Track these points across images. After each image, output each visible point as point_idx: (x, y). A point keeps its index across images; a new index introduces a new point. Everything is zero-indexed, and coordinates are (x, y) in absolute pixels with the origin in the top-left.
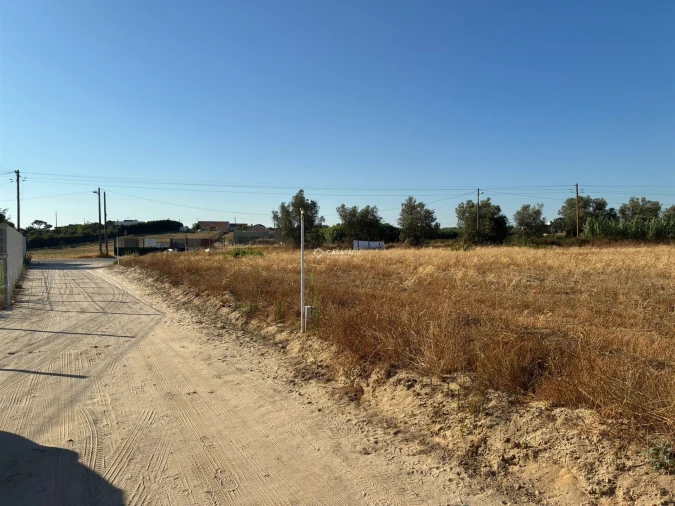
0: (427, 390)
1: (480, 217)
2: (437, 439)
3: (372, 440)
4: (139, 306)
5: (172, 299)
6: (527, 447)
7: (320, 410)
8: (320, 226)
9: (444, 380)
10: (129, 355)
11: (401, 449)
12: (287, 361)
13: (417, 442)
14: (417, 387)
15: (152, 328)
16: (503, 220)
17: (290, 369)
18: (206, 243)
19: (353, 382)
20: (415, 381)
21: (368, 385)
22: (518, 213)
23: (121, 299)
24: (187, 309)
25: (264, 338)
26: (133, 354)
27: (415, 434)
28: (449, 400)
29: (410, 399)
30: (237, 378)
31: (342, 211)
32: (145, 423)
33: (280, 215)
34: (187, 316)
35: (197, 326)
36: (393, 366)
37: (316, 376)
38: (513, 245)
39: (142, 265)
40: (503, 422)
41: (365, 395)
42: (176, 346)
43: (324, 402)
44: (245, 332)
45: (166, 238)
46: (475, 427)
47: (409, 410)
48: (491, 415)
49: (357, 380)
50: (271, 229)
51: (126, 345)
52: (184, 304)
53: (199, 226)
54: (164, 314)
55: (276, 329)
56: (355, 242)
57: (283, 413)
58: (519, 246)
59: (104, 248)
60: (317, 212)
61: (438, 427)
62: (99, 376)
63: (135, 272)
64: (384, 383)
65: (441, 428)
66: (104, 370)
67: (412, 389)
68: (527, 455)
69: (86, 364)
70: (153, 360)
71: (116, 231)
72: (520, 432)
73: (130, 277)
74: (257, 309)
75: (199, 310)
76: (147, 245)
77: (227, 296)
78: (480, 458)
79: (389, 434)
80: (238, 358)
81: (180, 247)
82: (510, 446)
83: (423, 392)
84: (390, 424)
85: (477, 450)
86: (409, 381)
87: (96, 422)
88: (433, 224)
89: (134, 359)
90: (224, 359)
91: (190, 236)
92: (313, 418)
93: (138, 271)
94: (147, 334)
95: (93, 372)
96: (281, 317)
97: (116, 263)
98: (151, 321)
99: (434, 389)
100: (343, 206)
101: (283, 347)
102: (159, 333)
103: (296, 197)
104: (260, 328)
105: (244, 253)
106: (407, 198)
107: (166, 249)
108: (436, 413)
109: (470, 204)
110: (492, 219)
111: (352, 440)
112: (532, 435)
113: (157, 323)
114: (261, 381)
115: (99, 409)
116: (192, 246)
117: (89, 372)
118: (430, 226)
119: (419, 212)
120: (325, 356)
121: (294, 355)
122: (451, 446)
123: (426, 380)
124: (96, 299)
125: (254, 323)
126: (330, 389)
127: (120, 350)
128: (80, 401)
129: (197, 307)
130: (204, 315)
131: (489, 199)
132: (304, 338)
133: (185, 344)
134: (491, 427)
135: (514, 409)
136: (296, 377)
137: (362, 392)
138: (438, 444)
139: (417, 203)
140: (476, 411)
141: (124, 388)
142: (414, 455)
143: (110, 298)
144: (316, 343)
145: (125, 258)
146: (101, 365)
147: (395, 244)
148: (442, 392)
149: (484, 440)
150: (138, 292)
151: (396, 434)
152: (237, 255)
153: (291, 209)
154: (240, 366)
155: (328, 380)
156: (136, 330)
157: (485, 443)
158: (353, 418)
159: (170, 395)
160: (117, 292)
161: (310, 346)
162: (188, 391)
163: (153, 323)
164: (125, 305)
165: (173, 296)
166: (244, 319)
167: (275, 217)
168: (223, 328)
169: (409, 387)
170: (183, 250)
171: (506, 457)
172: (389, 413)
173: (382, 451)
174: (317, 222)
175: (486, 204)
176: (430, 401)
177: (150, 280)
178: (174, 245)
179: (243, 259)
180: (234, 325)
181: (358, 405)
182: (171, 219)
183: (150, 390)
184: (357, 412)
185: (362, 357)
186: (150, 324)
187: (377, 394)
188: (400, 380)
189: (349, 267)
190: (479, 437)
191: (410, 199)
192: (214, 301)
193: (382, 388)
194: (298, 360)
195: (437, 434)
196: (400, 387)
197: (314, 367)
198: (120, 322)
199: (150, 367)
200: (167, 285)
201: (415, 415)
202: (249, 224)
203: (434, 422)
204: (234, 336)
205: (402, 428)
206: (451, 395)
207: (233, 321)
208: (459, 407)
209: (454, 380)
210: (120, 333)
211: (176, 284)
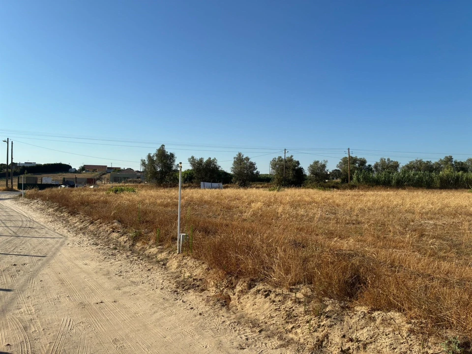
0: (280, 298)
1: (286, 168)
2: (291, 336)
3: (244, 338)
4: (44, 231)
5: (71, 225)
6: (358, 341)
7: (200, 314)
8: (176, 171)
9: (291, 290)
10: (44, 272)
11: (266, 344)
12: (169, 275)
13: (276, 338)
14: (272, 296)
15: (58, 249)
16: (301, 170)
17: (173, 281)
18: (91, 181)
19: (222, 291)
20: (270, 291)
21: (234, 294)
22: (311, 166)
23: (28, 225)
24: (84, 233)
25: (148, 257)
26: (46, 270)
27: (274, 332)
28: (297, 306)
29: (267, 305)
30: (133, 289)
31: (192, 161)
32: (66, 328)
33: (147, 163)
34: (85, 239)
35: (95, 247)
36: (252, 280)
37: (193, 287)
38: (308, 188)
39: (43, 198)
40: (339, 323)
41: (232, 302)
42: (80, 263)
43: (202, 307)
44: (133, 252)
45: (60, 177)
46: (319, 326)
47: (268, 313)
48: (330, 317)
49: (225, 290)
50: (138, 172)
51: (40, 263)
52: (81, 229)
53: (84, 168)
54: (66, 237)
55: (157, 250)
56: (202, 183)
57: (173, 318)
58: (312, 188)
59: (9, 183)
60: (174, 161)
61: (290, 326)
62: (22, 290)
63: (38, 204)
64: (247, 292)
65: (293, 327)
66: (25, 285)
67: (268, 297)
68: (358, 347)
69: (9, 279)
70: (63, 276)
71: (18, 171)
72: (351, 330)
73: (34, 207)
74: (140, 235)
75: (95, 234)
76: (44, 182)
77: (116, 224)
78: (324, 350)
79: (255, 332)
80: (131, 273)
81: (71, 184)
82: (346, 340)
83: (277, 299)
84: (254, 324)
85: (322, 344)
86: (265, 291)
87: (25, 328)
88: (255, 172)
89: (47, 274)
90: (120, 274)
91: (78, 176)
92: (197, 321)
93: (40, 202)
94: (54, 254)
95: (16, 286)
96: (160, 241)
97: (21, 195)
98: (56, 243)
99: (285, 298)
100: (193, 157)
101: (164, 264)
102: (65, 253)
103: (159, 150)
104: (144, 249)
105: (122, 190)
106: (237, 153)
107: (60, 185)
108: (288, 315)
109: (280, 159)
110: (294, 170)
111: (229, 338)
112: (361, 332)
113: (61, 245)
114: (152, 292)
115: (27, 317)
116: (80, 183)
117: (12, 286)
118: (253, 173)
119: (245, 164)
120: (198, 272)
121: (173, 270)
122: (302, 341)
123: (278, 291)
124: (8, 224)
125: (139, 245)
126: (205, 297)
127: (35, 268)
128: (10, 311)
129: (92, 232)
130: (98, 238)
131: (292, 156)
132: (180, 258)
133: (87, 262)
134: (331, 326)
135: (344, 312)
136: (178, 288)
137: (230, 299)
138: (292, 339)
139: (244, 157)
140: (319, 314)
141: (44, 300)
142: (276, 348)
143: (20, 224)
144: (190, 262)
145: (28, 192)
146: (22, 281)
147: (229, 185)
148: (291, 300)
149: (326, 336)
150: (42, 220)
151: (260, 332)
152: (116, 191)
153: (155, 158)
154: (134, 280)
155: (203, 290)
156: (45, 251)
157: (327, 338)
158: (227, 319)
159: (83, 305)
160: (24, 219)
161: (186, 264)
162: (96, 302)
163: (59, 245)
164: (33, 230)
165: (71, 222)
166: (131, 242)
167: (143, 164)
168: (115, 249)
169: (266, 296)
170: (73, 186)
171: (344, 348)
172: (253, 315)
173: (253, 346)
174: (174, 168)
175: (290, 160)
176: (283, 307)
177: (51, 210)
178: (65, 182)
179: (122, 194)
180: (124, 247)
181: (228, 309)
182: (63, 163)
183: (65, 302)
184: (228, 315)
185: (228, 273)
186: (56, 246)
187: (242, 301)
188: (259, 291)
189: (202, 202)
190: (322, 333)
191: (240, 154)
192: (106, 227)
193: (245, 296)
194: (177, 274)
195: (290, 332)
196: (259, 296)
197: (191, 280)
198: (31, 245)
199: (62, 282)
200: (66, 214)
201: (272, 317)
202: (122, 168)
203: (287, 322)
204: (124, 255)
205: (264, 327)
206: (297, 301)
207: (123, 243)
208: (305, 312)
209: (298, 290)
210: (32, 253)
211: (73, 213)
